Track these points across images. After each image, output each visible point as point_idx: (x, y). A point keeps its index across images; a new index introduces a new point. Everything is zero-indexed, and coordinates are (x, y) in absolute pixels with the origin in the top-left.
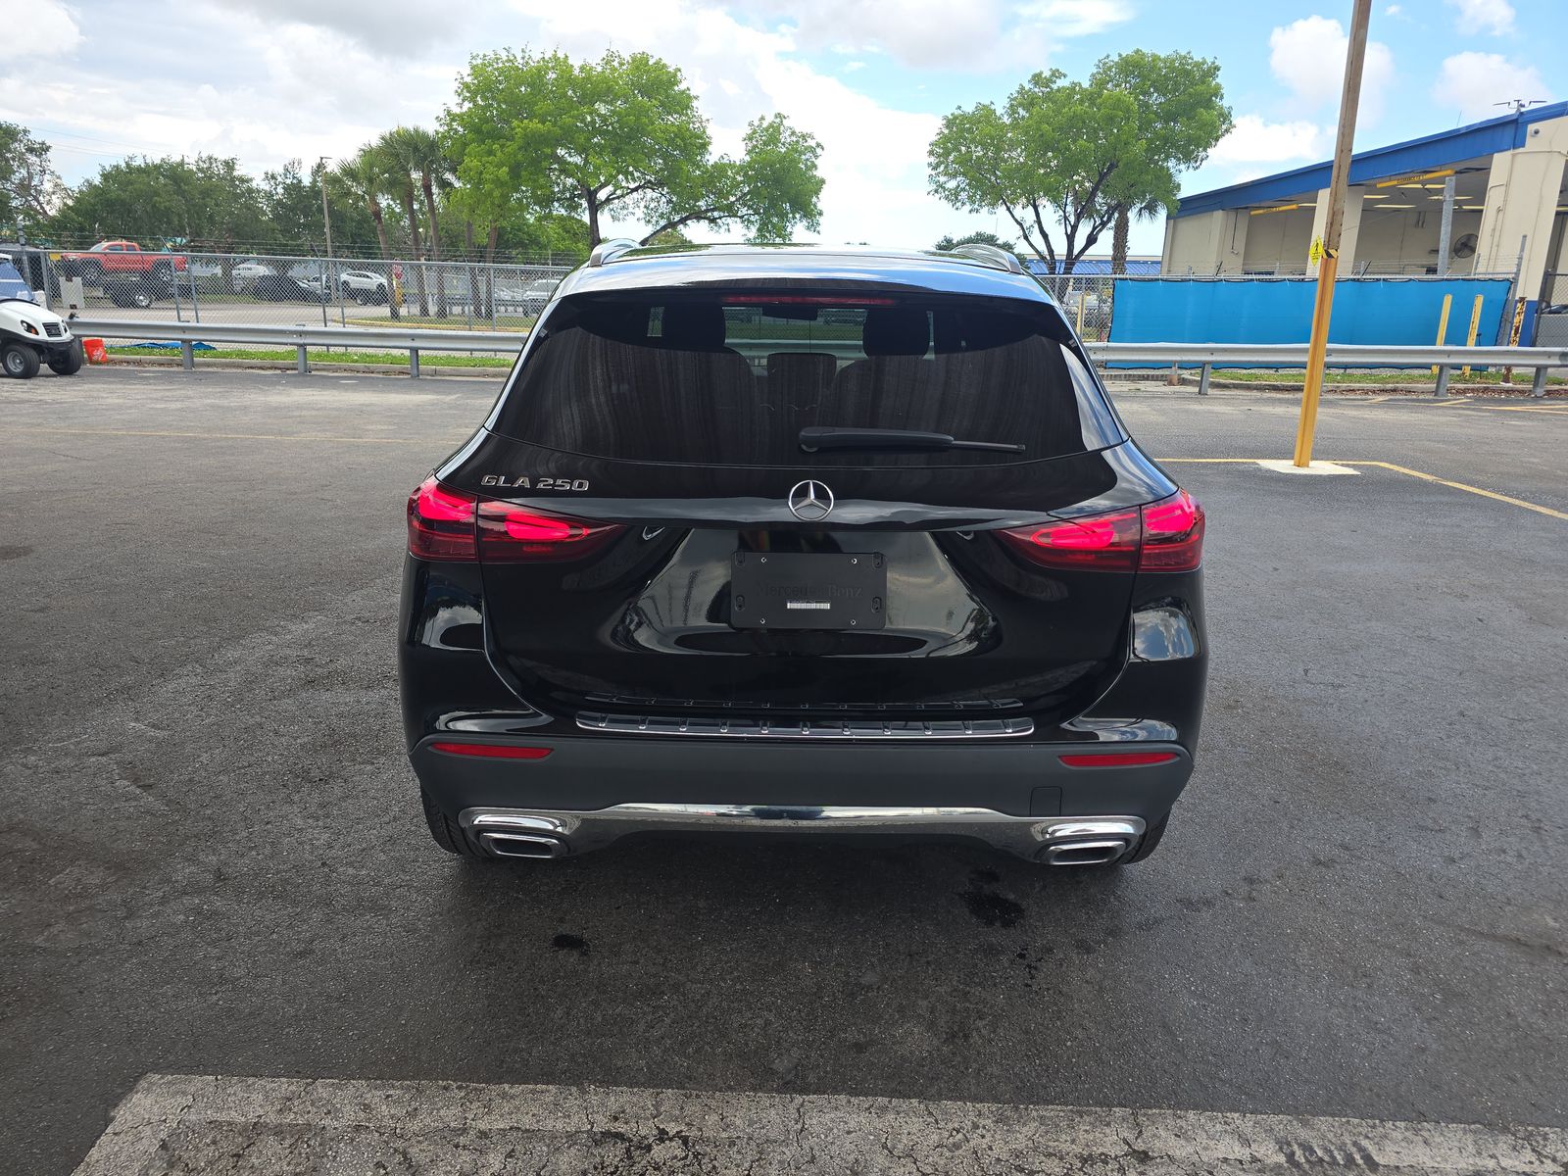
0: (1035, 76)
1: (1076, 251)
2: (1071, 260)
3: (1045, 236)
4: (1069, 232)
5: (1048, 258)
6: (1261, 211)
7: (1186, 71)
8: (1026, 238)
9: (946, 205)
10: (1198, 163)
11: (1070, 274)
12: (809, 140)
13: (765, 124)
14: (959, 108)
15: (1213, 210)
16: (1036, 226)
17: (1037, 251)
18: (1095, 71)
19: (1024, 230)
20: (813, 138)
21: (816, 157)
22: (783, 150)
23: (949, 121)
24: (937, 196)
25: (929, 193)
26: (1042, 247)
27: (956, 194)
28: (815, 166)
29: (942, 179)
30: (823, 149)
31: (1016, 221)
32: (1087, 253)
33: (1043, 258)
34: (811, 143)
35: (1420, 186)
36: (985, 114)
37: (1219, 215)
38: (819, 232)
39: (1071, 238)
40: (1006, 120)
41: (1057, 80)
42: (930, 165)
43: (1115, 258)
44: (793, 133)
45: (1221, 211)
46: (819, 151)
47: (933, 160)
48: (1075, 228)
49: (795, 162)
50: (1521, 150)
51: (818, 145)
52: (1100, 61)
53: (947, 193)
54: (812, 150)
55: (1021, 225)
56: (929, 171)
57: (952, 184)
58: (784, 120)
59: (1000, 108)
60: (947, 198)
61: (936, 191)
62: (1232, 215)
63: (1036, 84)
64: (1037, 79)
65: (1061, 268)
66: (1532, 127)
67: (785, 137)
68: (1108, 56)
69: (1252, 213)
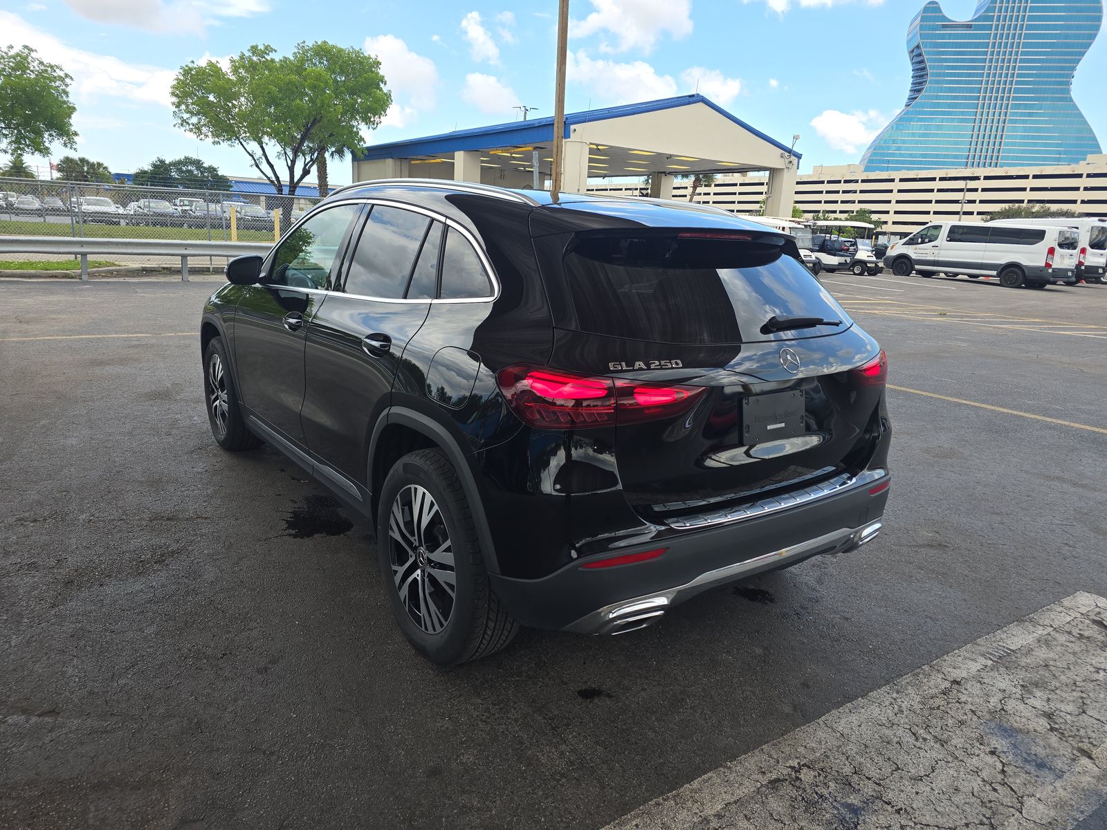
0: (253, 47)
1: (295, 180)
2: (293, 186)
3: (272, 166)
4: (290, 165)
5: (276, 183)
6: (418, 162)
7: (360, 61)
8: (257, 166)
9: (192, 136)
10: (375, 125)
11: (294, 195)
12: (57, 70)
13: (12, 53)
14: (193, 62)
15: (385, 158)
16: (263, 158)
17: (267, 176)
18: (296, 51)
19: (255, 160)
20: (61, 69)
21: (67, 85)
22: (33, 76)
23: (185, 70)
24: (183, 129)
25: (174, 126)
26: (270, 174)
27: (199, 129)
28: (66, 93)
29: (186, 116)
30: (72, 79)
31: (248, 153)
32: (304, 180)
33: (272, 182)
34: (59, 73)
35: (509, 155)
36: (214, 69)
37: (390, 162)
38: (75, 149)
39: (291, 169)
40: (233, 78)
41: (270, 53)
42: (173, 104)
43: (320, 186)
44: (41, 63)
45: (391, 160)
46: (68, 81)
47: (175, 100)
48: (293, 162)
49: (46, 88)
50: (568, 140)
51: (67, 75)
52: (298, 44)
53: (191, 126)
54: (62, 79)
55: (252, 156)
56: (174, 109)
57: (194, 120)
58: (31, 53)
59: (225, 66)
60: (191, 130)
61: (182, 125)
62: (398, 162)
63: (254, 53)
64: (254, 49)
65: (286, 190)
66: (572, 127)
67: (34, 65)
68: (304, 42)
69: (412, 162)
